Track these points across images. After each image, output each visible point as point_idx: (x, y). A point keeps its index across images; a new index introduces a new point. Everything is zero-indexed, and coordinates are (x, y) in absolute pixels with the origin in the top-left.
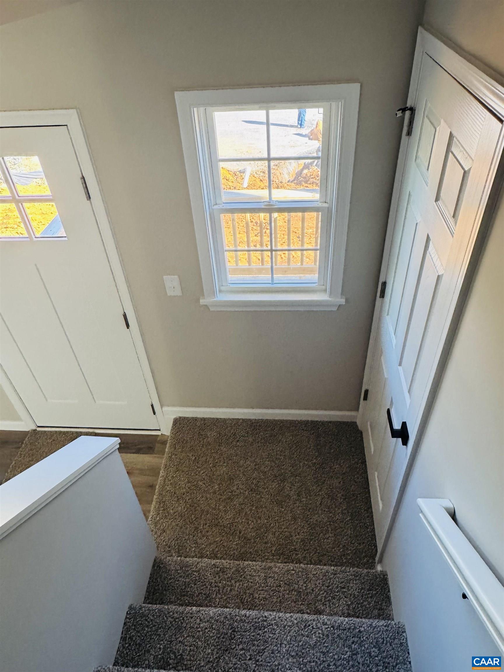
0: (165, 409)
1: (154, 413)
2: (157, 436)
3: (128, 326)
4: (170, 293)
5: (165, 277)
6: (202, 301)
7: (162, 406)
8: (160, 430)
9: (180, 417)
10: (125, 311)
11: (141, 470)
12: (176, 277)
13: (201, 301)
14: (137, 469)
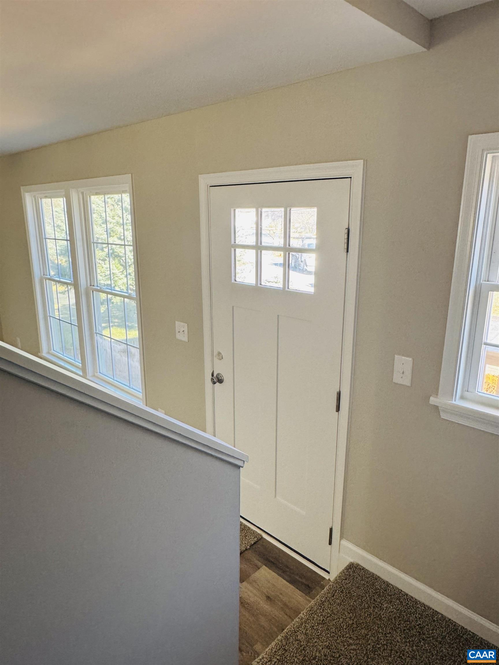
0: (344, 542)
1: (330, 543)
2: (324, 579)
3: (338, 409)
4: (397, 379)
5: (396, 356)
6: (433, 400)
7: (342, 537)
8: (328, 572)
9: (358, 565)
10: (341, 390)
11: (285, 605)
12: (410, 359)
13: (432, 398)
14: (281, 601)
